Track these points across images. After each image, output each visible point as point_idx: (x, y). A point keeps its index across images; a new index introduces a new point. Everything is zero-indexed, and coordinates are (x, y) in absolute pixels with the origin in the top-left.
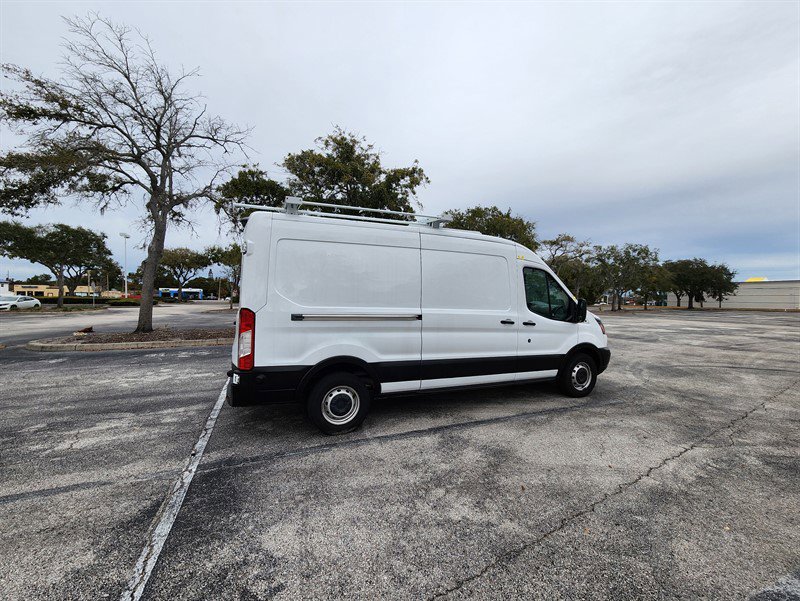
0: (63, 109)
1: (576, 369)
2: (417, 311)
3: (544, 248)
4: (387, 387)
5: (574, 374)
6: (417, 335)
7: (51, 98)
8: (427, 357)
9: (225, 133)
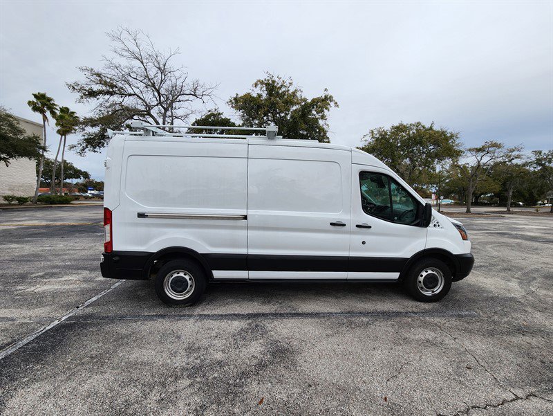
0: (111, 88)
1: (424, 274)
2: (243, 212)
3: (469, 155)
4: (218, 274)
5: (421, 279)
6: (244, 232)
7: (106, 84)
8: (253, 251)
9: (202, 90)
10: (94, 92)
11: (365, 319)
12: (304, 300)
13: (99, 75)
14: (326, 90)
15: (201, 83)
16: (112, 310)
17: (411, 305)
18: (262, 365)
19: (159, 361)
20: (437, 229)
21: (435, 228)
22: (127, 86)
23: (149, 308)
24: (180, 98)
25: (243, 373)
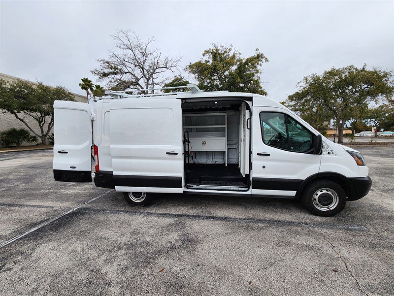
1: (319, 193)
7: (112, 68)
9: (171, 63)
10: (106, 74)
11: (261, 225)
12: (221, 208)
13: (108, 63)
14: (257, 50)
15: (169, 59)
16: (101, 206)
17: (306, 217)
18: (173, 248)
19: (114, 238)
20: (331, 156)
21: (329, 156)
22: (124, 67)
23: (121, 206)
24: (157, 71)
25: (158, 251)
